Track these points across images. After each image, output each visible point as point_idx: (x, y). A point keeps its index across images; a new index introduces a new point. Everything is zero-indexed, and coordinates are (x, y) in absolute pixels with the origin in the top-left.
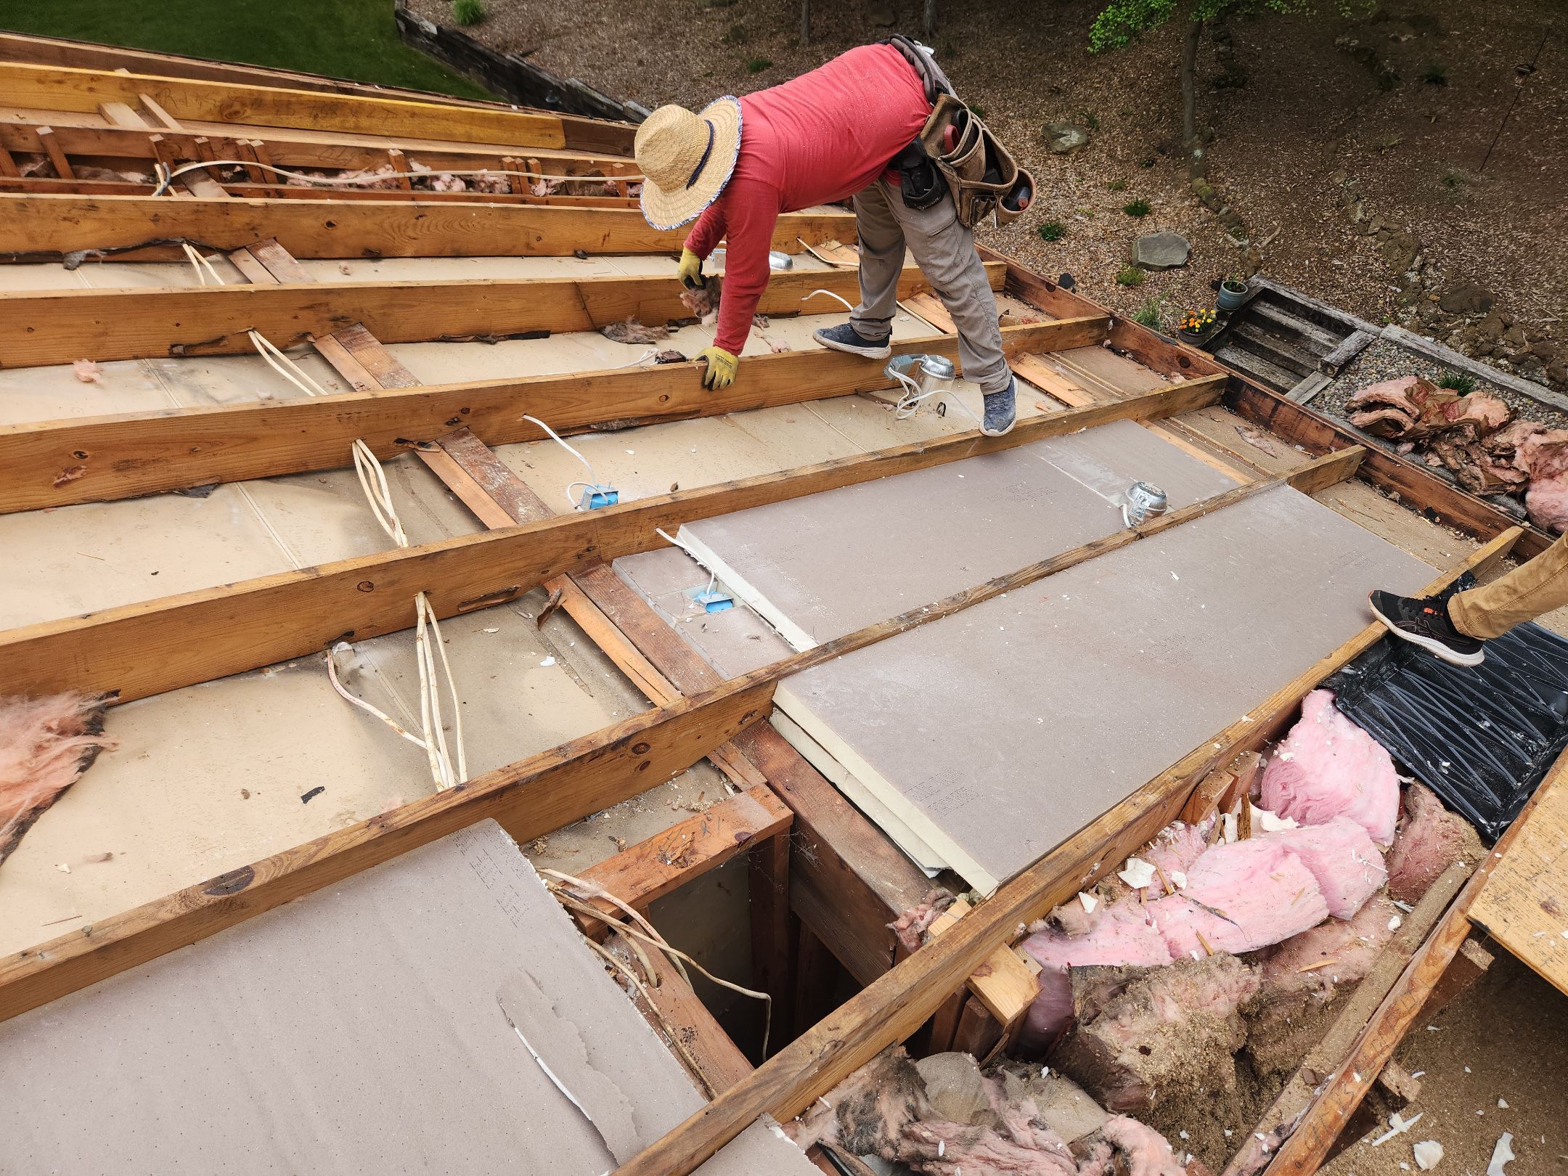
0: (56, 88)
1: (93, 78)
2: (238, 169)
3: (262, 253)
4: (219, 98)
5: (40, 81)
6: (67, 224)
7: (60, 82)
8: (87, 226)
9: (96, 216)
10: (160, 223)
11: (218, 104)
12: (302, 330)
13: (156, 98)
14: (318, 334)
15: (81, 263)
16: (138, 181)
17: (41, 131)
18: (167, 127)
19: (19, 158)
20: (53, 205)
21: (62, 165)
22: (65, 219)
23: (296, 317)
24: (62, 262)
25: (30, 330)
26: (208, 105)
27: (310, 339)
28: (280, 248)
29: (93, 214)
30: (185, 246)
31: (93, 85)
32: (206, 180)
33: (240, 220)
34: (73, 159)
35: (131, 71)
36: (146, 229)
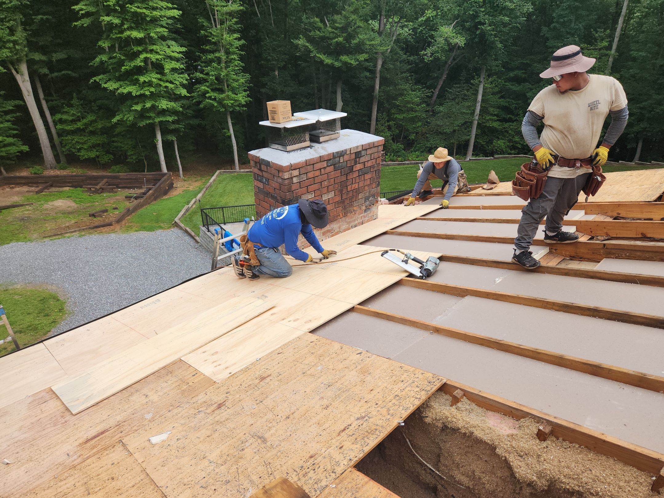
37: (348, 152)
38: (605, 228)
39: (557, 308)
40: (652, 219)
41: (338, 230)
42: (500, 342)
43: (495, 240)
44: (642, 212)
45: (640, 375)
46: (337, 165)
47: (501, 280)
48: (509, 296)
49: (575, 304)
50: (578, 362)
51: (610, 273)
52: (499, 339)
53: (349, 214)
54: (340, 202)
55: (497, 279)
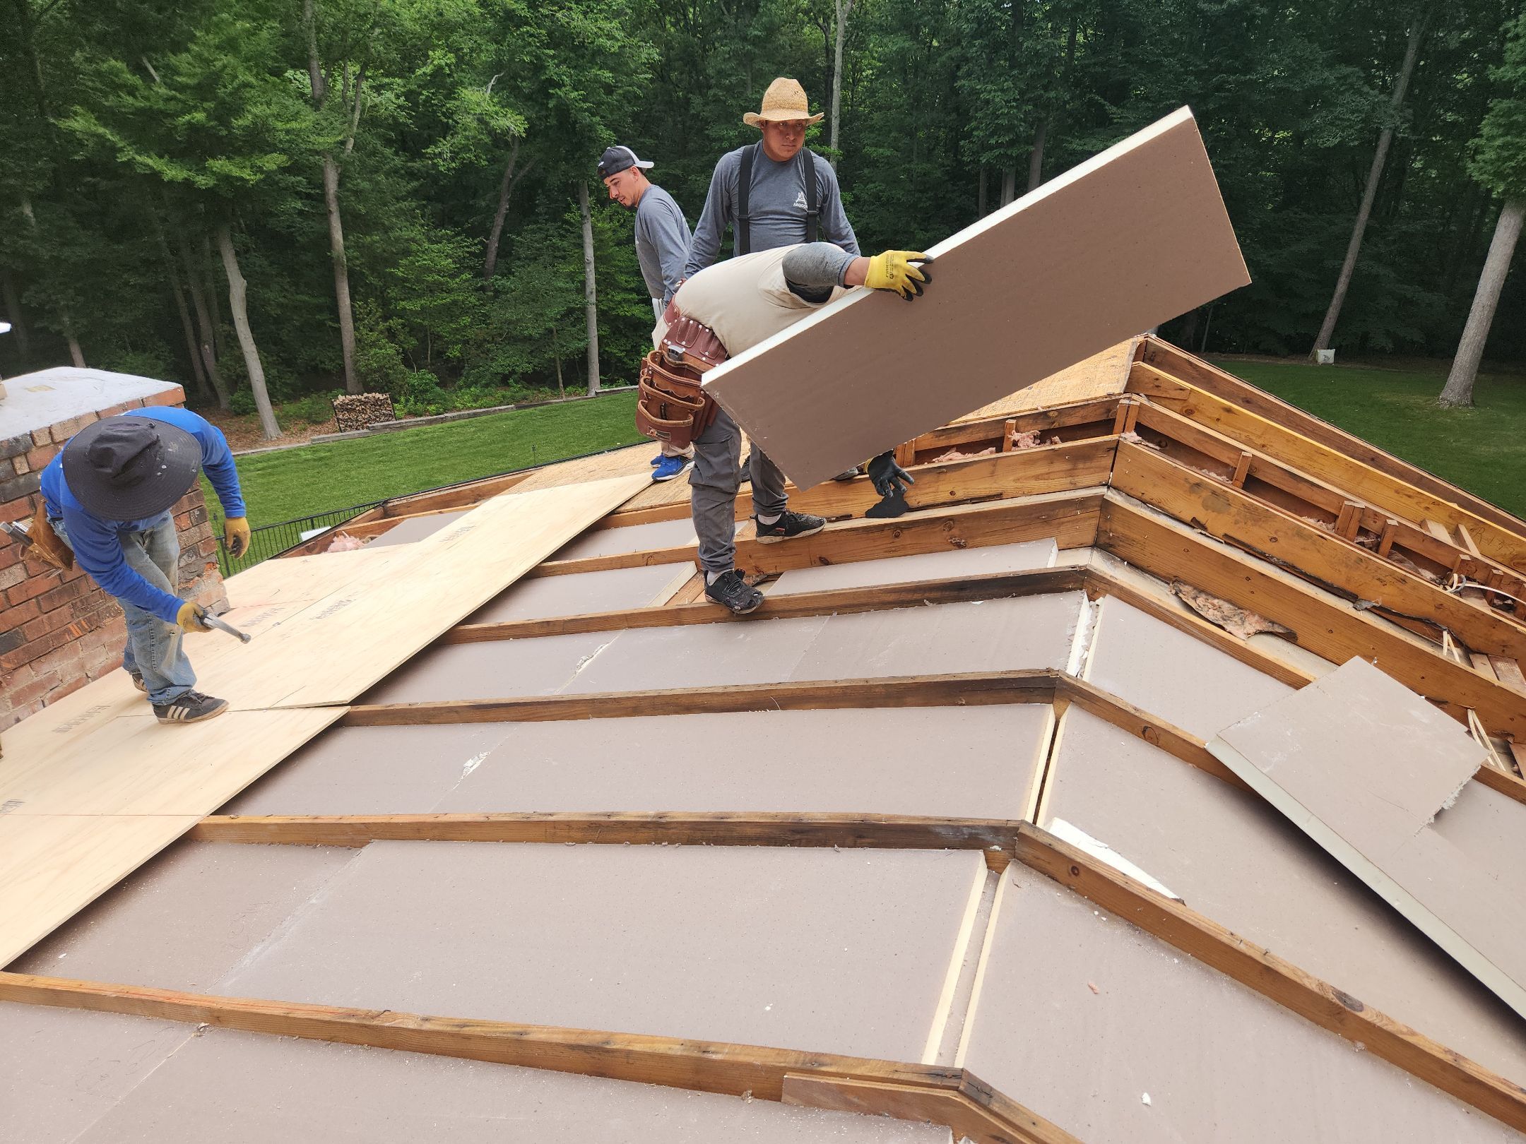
0: (1405, 499)
1: (1435, 502)
2: (1509, 602)
3: (1499, 665)
4: (1518, 549)
5: (1397, 492)
6: (1378, 582)
7: (1409, 496)
8: (1388, 589)
9: (1400, 587)
10: (1439, 611)
11: (1514, 553)
12: (1509, 730)
13: (1471, 531)
14: (1519, 739)
15: (1366, 609)
16: (1428, 577)
17: (1389, 522)
18: (1469, 550)
19: (1363, 531)
20: (1379, 567)
21: (1386, 546)
22: (1379, 579)
23: (1512, 719)
24: (1354, 603)
25: (1331, 631)
26: (1507, 551)
27: (1511, 740)
28: (1517, 669)
29: (1399, 585)
30: (1445, 633)
31: (1431, 506)
32: (1481, 598)
33: (1499, 635)
34: (1396, 547)
35: (1460, 505)
36: (1428, 610)
37: (43, 440)
38: (750, 556)
39: (579, 835)
40: (851, 515)
41: (77, 675)
42: (375, 1023)
43: (507, 632)
44: (829, 503)
45: (696, 1054)
46: (8, 485)
47: (478, 763)
48: (466, 824)
49: (618, 814)
50: (557, 1044)
51: (721, 691)
52: (375, 1008)
53: (108, 621)
54: (59, 592)
55: (470, 763)
